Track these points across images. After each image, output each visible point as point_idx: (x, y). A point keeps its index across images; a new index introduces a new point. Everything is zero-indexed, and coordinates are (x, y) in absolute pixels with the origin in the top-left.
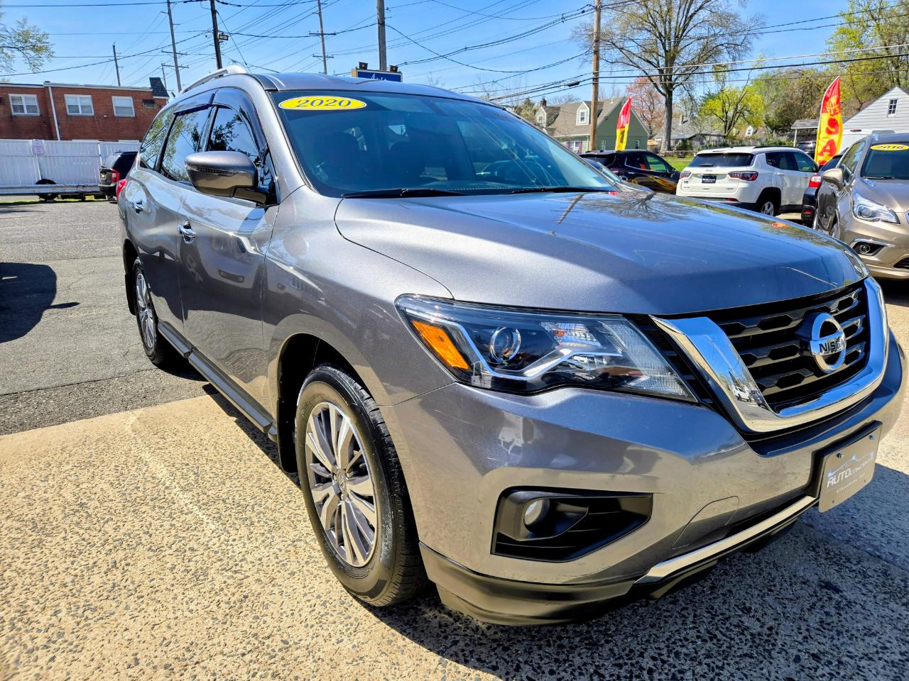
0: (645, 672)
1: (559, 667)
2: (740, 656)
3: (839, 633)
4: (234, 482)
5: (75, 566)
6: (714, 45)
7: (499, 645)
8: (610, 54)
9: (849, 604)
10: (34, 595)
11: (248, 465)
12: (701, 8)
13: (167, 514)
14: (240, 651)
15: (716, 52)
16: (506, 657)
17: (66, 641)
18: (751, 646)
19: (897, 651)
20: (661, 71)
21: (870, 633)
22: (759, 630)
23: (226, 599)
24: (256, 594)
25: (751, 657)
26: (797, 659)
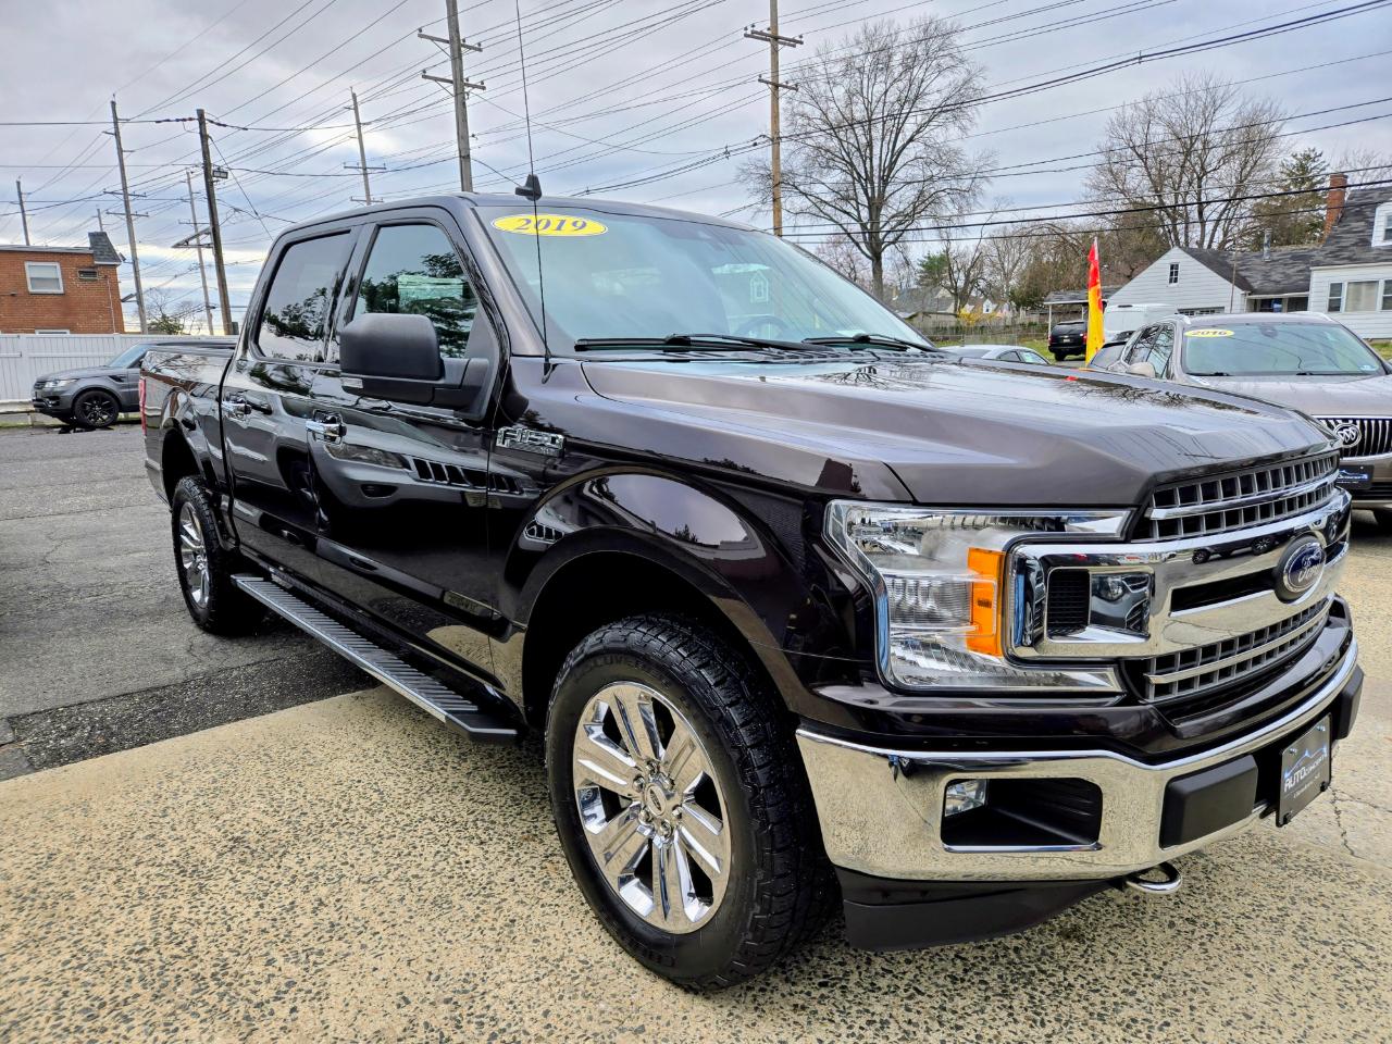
0: (1011, 951)
1: (914, 956)
2: (1110, 927)
3: (1210, 896)
4: (435, 796)
5: (266, 909)
6: (933, 191)
7: (841, 942)
8: (792, 202)
9: (1217, 867)
10: (228, 947)
11: (445, 776)
12: (911, 140)
13: (362, 840)
14: (533, 977)
15: (934, 199)
16: (853, 952)
17: (300, 990)
18: (1119, 917)
19: (1274, 907)
20: (863, 226)
21: (1240, 892)
22: (1125, 900)
23: (489, 925)
24: (524, 917)
25: (1122, 926)
26: (1172, 925)
